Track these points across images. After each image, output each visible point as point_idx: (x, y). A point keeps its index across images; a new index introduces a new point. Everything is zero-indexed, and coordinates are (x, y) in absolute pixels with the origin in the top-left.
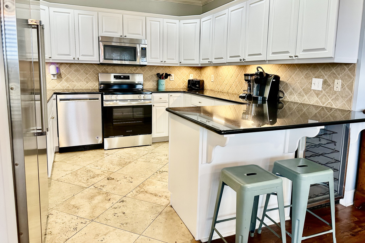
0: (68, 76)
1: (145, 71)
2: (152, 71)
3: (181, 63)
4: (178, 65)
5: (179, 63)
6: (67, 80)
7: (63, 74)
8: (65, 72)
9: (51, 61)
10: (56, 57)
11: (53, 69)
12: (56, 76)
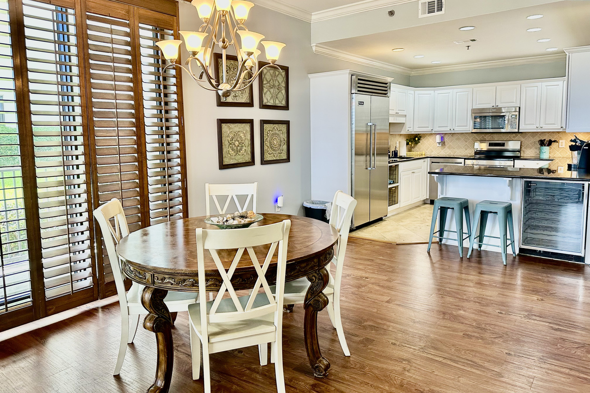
0: (450, 144)
4: (561, 130)
5: (561, 128)
6: (449, 148)
7: (446, 142)
8: (448, 140)
9: (433, 132)
10: (437, 129)
11: (438, 138)
12: (441, 144)
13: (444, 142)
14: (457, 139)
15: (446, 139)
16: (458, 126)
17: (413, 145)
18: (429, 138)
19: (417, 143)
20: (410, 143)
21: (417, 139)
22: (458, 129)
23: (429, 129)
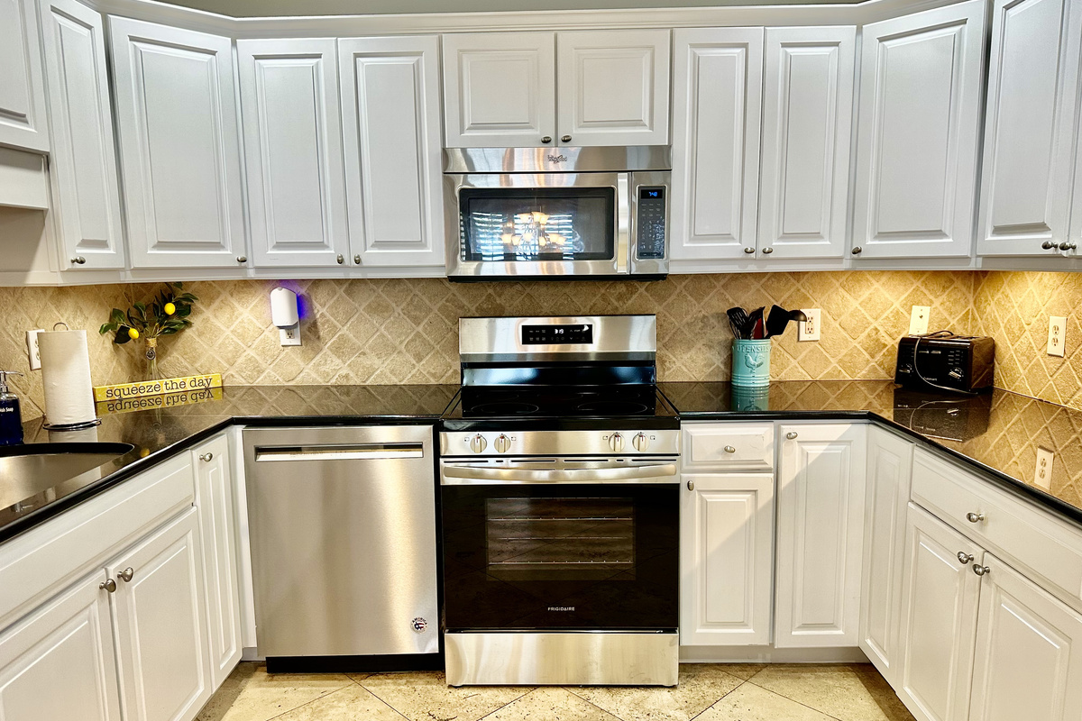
0: (344, 330)
1: (670, 300)
2: (706, 299)
3: (862, 255)
4: (846, 265)
5: (849, 255)
6: (338, 350)
7: (323, 324)
8: (332, 315)
9: (252, 275)
10: (268, 256)
11: (281, 305)
12: (297, 331)
13: (315, 324)
14: (378, 309)
15: (322, 308)
16: (378, 244)
17: (152, 342)
18: (234, 302)
19: (173, 329)
20: (134, 333)
21: (170, 308)
22: (381, 260)
23: (226, 256)
